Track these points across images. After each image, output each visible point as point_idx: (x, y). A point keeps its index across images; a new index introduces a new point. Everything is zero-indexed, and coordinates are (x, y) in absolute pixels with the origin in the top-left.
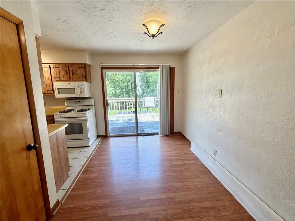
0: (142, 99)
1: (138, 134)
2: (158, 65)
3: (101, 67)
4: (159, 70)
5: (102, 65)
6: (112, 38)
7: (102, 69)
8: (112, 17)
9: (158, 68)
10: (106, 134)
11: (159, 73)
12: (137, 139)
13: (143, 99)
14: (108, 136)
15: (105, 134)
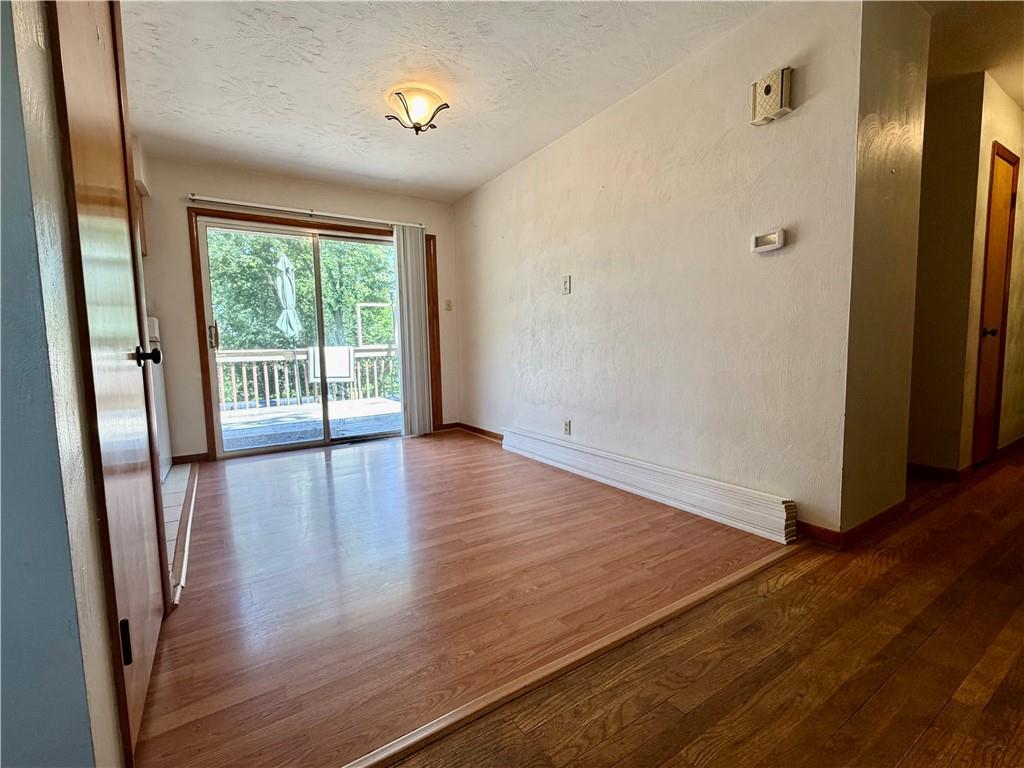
0: (302, 353)
1: (332, 440)
2: (390, 223)
3: (188, 208)
4: (394, 238)
5: (194, 200)
6: (277, 112)
7: (195, 212)
8: (318, 52)
9: (390, 233)
10: (208, 447)
11: (393, 248)
12: (328, 457)
13: (307, 353)
14: (219, 454)
15: (204, 450)
